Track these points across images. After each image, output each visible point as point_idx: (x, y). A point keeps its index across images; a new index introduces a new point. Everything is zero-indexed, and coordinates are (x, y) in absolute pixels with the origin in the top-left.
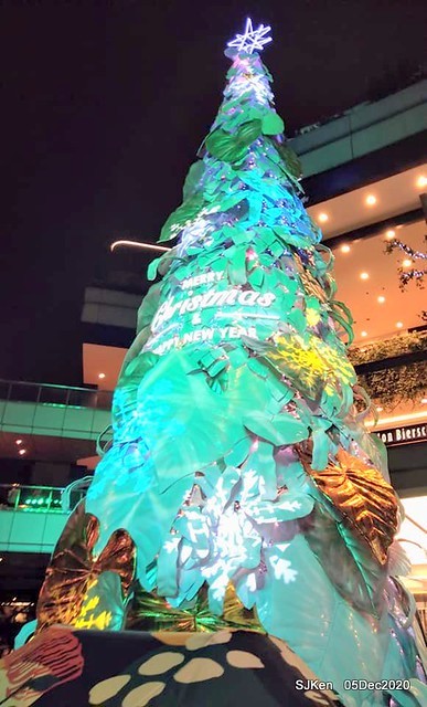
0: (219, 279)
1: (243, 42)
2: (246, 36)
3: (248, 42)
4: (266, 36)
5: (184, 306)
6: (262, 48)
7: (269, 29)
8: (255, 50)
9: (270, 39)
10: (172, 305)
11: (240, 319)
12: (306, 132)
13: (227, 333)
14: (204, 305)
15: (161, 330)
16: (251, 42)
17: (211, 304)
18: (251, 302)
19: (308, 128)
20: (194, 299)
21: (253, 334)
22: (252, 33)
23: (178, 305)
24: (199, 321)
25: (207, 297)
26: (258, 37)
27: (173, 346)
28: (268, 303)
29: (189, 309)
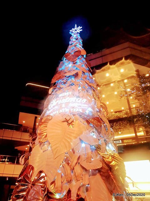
0: (70, 94)
1: (74, 30)
2: (75, 29)
3: (75, 30)
4: (80, 29)
12: (89, 55)
13: (73, 110)
14: (66, 102)
16: (77, 30)
17: (68, 101)
18: (80, 101)
19: (90, 54)
20: (63, 100)
21: (81, 111)
22: (77, 28)
23: (58, 101)
24: (64, 106)
25: (67, 99)
26: (78, 29)
28: (85, 102)
29: (61, 103)
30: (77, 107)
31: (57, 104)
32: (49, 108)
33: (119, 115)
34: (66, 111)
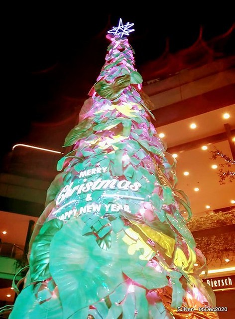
0: (104, 172)
1: (117, 31)
2: (119, 27)
3: (120, 31)
4: (131, 28)
5: (81, 189)
6: (128, 35)
7: (133, 24)
8: (124, 36)
9: (133, 30)
10: (72, 188)
11: (118, 199)
12: (151, 83)
13: (110, 208)
14: (94, 188)
15: (63, 204)
16: (122, 31)
17: (99, 188)
18: (125, 187)
19: (152, 81)
20: (87, 184)
21: (127, 209)
22: (123, 26)
23: (76, 188)
24: (90, 199)
25: (96, 183)
26: (126, 29)
27: (72, 215)
28: (137, 189)
29: (83, 191)
30: (118, 201)
31: (75, 194)
32: (57, 203)
33: (223, 218)
34: (94, 210)
